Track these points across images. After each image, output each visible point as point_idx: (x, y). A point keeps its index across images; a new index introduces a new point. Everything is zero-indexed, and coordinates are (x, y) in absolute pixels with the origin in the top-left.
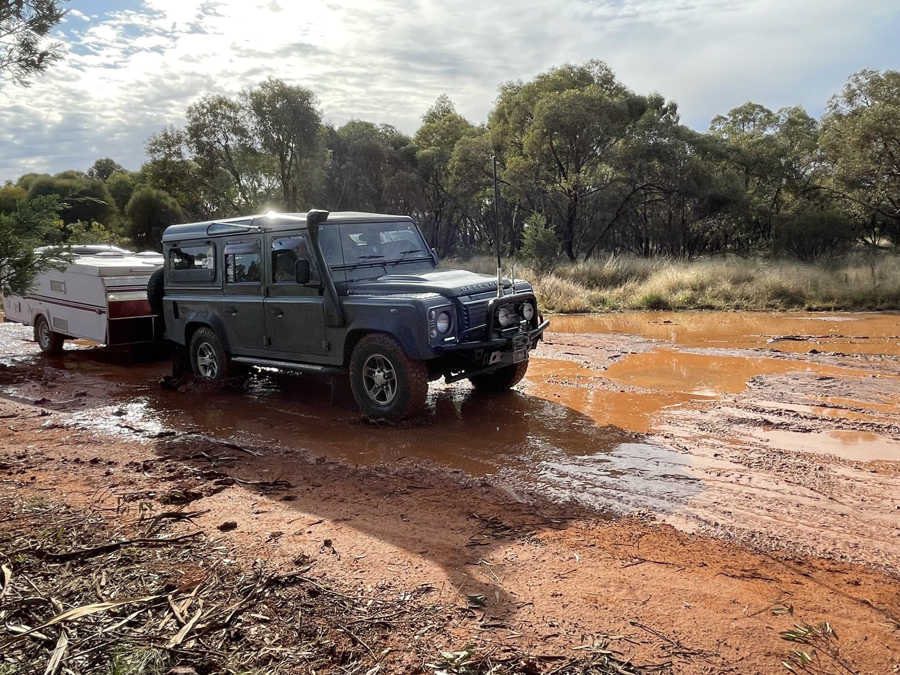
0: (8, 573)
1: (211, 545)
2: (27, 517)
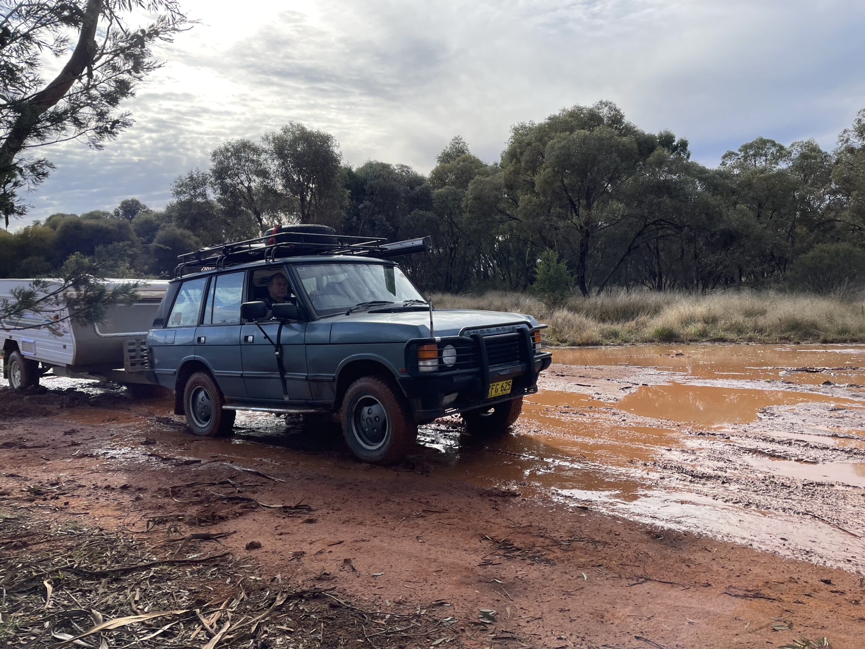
0: (49, 587)
1: (237, 564)
2: (63, 539)
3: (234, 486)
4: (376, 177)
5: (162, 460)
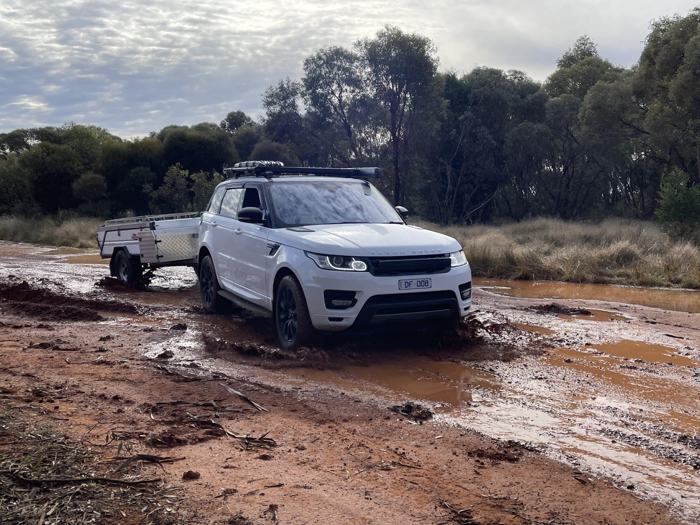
2: (28, 443)
3: (215, 409)
4: (481, 85)
5: (166, 375)
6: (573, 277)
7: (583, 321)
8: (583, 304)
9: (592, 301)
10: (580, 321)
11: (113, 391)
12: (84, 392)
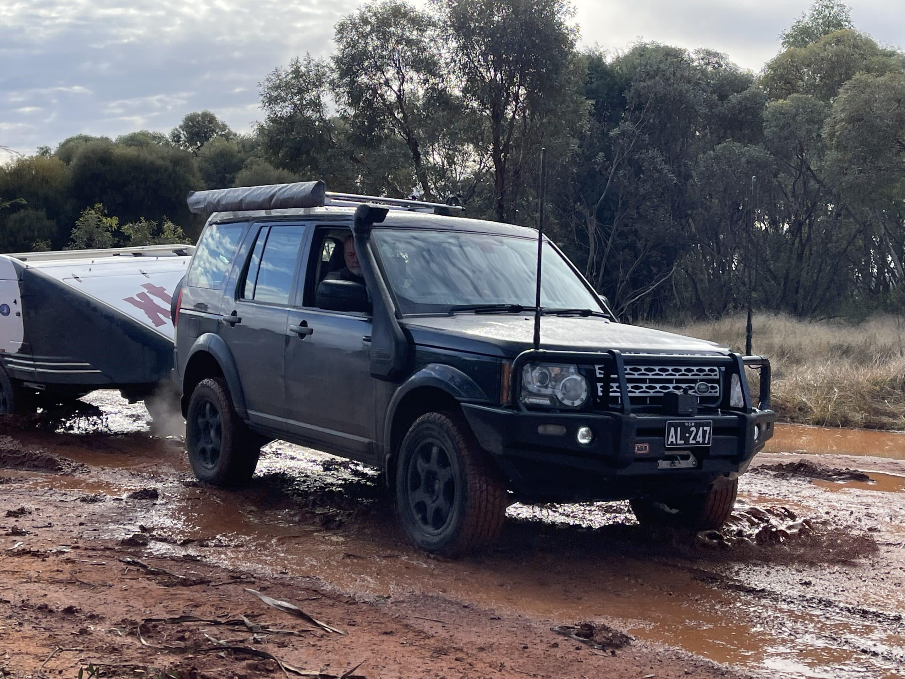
3: (251, 630)
4: (650, 76)
5: (146, 574)
6: (828, 416)
7: (858, 492)
8: (852, 463)
9: (869, 459)
10: (852, 490)
11: (60, 600)
12: (9, 602)
